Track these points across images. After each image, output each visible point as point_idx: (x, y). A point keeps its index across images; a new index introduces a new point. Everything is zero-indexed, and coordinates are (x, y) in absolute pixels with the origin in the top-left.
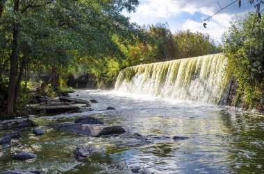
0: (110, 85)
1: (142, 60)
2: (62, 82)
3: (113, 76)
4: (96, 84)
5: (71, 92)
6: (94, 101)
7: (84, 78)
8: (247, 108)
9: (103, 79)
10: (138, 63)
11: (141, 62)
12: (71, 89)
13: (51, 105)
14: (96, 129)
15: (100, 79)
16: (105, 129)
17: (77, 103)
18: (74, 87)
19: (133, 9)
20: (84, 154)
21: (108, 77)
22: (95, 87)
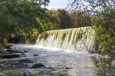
0: (33, 42)
1: (52, 28)
2: (5, 40)
3: (35, 36)
4: (25, 41)
5: (11, 46)
6: (26, 52)
7: (17, 37)
8: (104, 55)
9: (29, 38)
10: (49, 30)
11: (52, 29)
12: (11, 44)
13: (4, 53)
14: (31, 65)
15: (27, 38)
16: (35, 65)
17: (17, 52)
18: (12, 43)
19: (47, 5)
20: (28, 75)
21: (32, 37)
22: (24, 43)
